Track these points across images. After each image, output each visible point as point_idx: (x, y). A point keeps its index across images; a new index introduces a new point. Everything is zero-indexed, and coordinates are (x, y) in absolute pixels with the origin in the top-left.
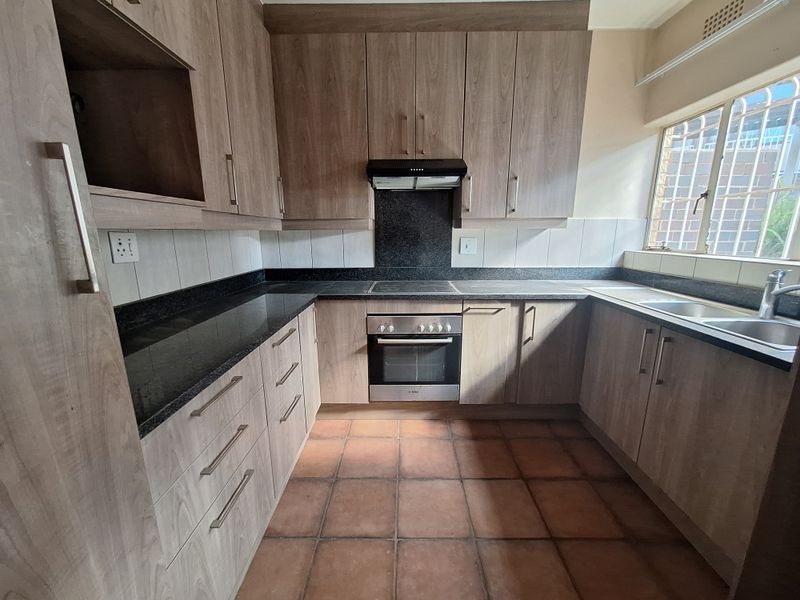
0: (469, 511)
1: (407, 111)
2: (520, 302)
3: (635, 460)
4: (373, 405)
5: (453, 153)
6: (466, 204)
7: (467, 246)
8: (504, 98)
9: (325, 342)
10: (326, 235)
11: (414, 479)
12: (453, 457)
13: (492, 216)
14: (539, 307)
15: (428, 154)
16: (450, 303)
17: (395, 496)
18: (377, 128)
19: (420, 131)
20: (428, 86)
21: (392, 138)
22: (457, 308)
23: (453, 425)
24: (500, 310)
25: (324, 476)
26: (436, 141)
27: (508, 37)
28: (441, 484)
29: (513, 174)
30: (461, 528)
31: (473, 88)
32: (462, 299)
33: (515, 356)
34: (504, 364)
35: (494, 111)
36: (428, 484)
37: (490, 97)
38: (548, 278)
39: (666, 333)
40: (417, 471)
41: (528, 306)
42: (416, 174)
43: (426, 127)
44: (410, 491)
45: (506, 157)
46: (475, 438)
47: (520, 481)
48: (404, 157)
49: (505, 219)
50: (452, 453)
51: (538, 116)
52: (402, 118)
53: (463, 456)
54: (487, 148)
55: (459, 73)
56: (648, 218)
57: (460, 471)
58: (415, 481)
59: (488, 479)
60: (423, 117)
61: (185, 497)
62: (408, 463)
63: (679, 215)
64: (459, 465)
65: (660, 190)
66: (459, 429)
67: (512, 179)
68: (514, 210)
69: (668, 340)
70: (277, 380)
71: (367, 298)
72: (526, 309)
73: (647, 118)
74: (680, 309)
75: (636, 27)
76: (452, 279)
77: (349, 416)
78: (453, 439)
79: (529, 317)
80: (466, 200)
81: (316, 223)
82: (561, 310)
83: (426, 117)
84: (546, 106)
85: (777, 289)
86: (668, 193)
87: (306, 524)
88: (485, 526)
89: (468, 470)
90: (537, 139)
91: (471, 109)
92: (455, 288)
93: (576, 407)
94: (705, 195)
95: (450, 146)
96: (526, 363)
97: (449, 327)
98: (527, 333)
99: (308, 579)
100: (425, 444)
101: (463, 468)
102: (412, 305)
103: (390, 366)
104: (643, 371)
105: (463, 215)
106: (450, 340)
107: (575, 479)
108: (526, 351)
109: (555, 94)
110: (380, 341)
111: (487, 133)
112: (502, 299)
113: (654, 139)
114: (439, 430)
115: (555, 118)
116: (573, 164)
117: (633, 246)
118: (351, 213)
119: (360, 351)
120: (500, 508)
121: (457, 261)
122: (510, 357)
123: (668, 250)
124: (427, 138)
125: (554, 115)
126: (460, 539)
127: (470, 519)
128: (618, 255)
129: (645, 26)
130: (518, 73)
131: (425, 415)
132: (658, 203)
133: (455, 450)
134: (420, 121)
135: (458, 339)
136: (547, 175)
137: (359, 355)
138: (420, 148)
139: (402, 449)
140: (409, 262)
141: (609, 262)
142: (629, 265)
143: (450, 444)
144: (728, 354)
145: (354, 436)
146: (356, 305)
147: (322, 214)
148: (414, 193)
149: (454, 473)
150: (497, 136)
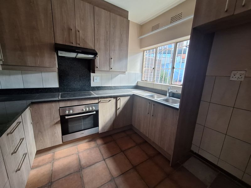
0: (109, 170)
1: (72, 27)
2: (116, 97)
3: (148, 136)
4: (64, 143)
5: (91, 47)
7: (96, 80)
8: (107, 32)
9: (37, 123)
10: (31, 73)
11: (87, 167)
12: (100, 153)
13: (105, 70)
14: (121, 98)
15: (82, 45)
16: (94, 100)
17: (81, 177)
19: (78, 36)
20: (80, 21)
21: (65, 36)
22: (96, 101)
23: (97, 141)
24: (110, 100)
26: (85, 41)
27: (108, 13)
28: (98, 165)
29: (111, 57)
30: (108, 178)
31: (97, 26)
32: (98, 98)
33: (115, 114)
34: (112, 117)
35: (104, 36)
36: (93, 166)
37: (103, 31)
38: (120, 89)
39: (153, 103)
40: (88, 163)
42: (78, 53)
43: (80, 36)
44: (87, 172)
45: (109, 51)
46: (105, 143)
47: (122, 153)
48: (71, 45)
49: (109, 71)
50: (99, 151)
51: (117, 40)
53: (103, 151)
54: (102, 47)
55: (92, 20)
56: (142, 73)
57: (103, 157)
58: (88, 168)
59: (113, 156)
60: (79, 31)
62: (83, 162)
63: (148, 72)
64: (102, 155)
65: (144, 66)
66: (99, 142)
67: (111, 59)
68: (112, 69)
69: (154, 105)
70: (12, 151)
71: (59, 101)
72: (118, 99)
73: (141, 47)
74: (152, 96)
75: (138, 23)
76: (92, 90)
77: (52, 151)
78: (98, 146)
79: (119, 102)
82: (127, 99)
83: (80, 32)
84: (119, 38)
85: (169, 91)
86: (145, 67)
88: (115, 173)
89: (105, 156)
90: (117, 48)
91: (97, 33)
92: (94, 94)
93: (131, 125)
94: (154, 69)
95: (90, 44)
96: (118, 116)
97: (94, 108)
98: (118, 107)
100: (88, 151)
101: (104, 155)
102: (80, 102)
103: (71, 126)
104: (148, 113)
105: (96, 69)
106: (95, 113)
107: (134, 146)
108: (118, 112)
109: (121, 35)
110: (67, 117)
111: (102, 42)
112: (111, 97)
113: (142, 53)
114: (93, 144)
115: (121, 42)
116: (126, 57)
117: (139, 80)
118: (47, 65)
119: (57, 123)
120: (118, 164)
121: (93, 84)
122: (114, 114)
123: (147, 81)
124: (81, 39)
125: (121, 41)
126: (109, 182)
127: (110, 173)
128: (137, 82)
129: (139, 24)
130: (111, 26)
131: (86, 140)
132: (144, 69)
133: (100, 150)
134: (77, 33)
135: (97, 112)
136: (120, 59)
137: (56, 125)
138: (78, 43)
140: (74, 85)
141: (134, 84)
142: (139, 85)
143: (98, 148)
144: (166, 107)
145: (56, 159)
146: (53, 104)
148: (75, 59)
149: (102, 159)
150: (105, 44)
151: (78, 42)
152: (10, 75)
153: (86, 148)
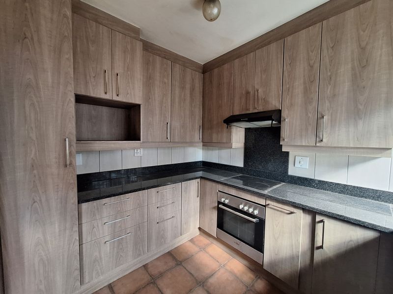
1: (250, 90)
2: (312, 212)
4: (219, 240)
5: (275, 106)
6: (283, 136)
7: (300, 163)
8: (311, 66)
13: (304, 144)
16: (259, 197)
17: (191, 290)
18: (237, 100)
20: (261, 74)
21: (243, 104)
22: (262, 202)
24: (292, 213)
25: (178, 259)
26: (266, 101)
31: (288, 67)
35: (304, 76)
37: (301, 69)
41: (318, 218)
43: (260, 95)
48: (248, 112)
49: (316, 146)
52: (248, 93)
54: (299, 99)
60: (258, 90)
61: (96, 226)
67: (321, 118)
68: (322, 141)
71: (218, 182)
72: (317, 220)
76: (288, 183)
77: (211, 240)
78: (250, 288)
79: (319, 227)
80: (283, 133)
81: (213, 144)
83: (260, 91)
87: (154, 272)
91: (287, 79)
92: (273, 188)
95: (274, 103)
99: (136, 292)
100: (231, 278)
102: (237, 192)
105: (282, 143)
106: (257, 221)
110: (220, 206)
111: (299, 89)
118: (224, 140)
119: (214, 208)
121: (292, 171)
124: (260, 101)
125: (363, 65)
131: (246, 262)
134: (256, 93)
135: (262, 221)
137: (214, 210)
139: (218, 272)
140: (261, 167)
143: (245, 290)
145: (205, 251)
146: (214, 185)
147: (214, 140)
150: (306, 91)
151: (256, 106)
152: (212, 150)
153: (236, 271)
